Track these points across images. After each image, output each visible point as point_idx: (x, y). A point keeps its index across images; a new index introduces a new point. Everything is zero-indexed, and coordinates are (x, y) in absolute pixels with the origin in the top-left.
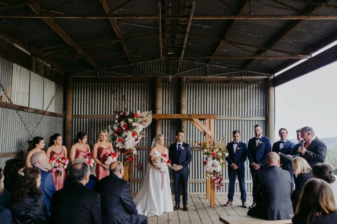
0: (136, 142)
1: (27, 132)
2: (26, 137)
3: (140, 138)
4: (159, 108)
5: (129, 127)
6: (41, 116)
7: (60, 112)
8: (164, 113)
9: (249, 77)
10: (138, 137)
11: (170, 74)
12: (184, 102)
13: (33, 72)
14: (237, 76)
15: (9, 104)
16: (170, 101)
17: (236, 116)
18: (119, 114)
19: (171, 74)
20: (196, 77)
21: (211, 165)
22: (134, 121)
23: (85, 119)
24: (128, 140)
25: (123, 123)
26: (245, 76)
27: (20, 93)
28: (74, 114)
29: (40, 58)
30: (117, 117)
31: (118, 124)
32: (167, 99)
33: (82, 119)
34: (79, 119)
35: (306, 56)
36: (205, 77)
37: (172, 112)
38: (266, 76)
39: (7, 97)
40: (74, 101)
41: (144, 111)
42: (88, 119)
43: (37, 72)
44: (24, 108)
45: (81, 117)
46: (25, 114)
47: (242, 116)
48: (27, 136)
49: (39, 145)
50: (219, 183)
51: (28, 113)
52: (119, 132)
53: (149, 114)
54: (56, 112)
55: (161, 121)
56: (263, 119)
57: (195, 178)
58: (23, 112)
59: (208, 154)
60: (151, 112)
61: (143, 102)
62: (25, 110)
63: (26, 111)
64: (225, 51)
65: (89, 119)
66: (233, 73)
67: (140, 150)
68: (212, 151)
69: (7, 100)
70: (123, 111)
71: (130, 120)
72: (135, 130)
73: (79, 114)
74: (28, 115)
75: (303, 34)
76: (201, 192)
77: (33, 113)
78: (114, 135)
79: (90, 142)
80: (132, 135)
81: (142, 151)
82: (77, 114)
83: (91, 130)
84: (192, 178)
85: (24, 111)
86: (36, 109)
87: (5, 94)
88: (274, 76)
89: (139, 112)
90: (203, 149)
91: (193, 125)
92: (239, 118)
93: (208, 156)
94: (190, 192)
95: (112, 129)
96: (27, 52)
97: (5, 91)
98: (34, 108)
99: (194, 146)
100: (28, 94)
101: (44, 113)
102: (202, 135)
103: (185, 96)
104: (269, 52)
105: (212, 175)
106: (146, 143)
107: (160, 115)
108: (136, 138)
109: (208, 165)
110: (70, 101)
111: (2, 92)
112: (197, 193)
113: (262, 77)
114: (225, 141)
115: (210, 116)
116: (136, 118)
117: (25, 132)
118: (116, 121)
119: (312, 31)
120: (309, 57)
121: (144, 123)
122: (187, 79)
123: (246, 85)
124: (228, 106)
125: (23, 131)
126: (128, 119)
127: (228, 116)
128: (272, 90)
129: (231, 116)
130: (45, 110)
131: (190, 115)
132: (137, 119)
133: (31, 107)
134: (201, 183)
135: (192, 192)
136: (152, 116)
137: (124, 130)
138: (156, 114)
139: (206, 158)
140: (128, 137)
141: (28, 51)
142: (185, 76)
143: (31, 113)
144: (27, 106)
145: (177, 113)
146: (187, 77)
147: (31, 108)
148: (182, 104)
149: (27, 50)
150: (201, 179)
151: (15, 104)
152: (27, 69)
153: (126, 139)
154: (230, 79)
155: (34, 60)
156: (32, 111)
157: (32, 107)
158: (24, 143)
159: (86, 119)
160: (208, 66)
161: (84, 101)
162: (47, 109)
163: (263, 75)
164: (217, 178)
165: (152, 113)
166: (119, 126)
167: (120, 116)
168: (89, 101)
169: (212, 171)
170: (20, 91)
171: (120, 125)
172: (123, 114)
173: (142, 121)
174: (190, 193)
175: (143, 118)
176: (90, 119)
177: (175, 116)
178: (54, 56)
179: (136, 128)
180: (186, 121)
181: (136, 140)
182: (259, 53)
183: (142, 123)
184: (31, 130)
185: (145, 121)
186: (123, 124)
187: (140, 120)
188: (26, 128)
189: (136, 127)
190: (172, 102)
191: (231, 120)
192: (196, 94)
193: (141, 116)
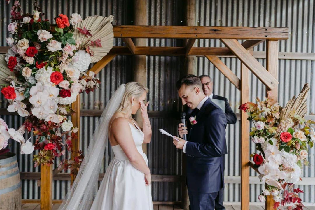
3: (77, 88)
5: (42, 55)
10: (70, 87)
16: (163, 21)
17: (296, 51)
21: (277, 166)
22: (55, 39)
24: (36, 94)
25: (24, 44)
30: (13, 28)
47: (307, 51)
53: (102, 26)
59: (265, 134)
60: (111, 18)
71: (44, 35)
80: (52, 81)
89: (76, 18)
92: (302, 55)
93: (266, 139)
102: (233, 87)
108: (66, 88)
109: (267, 167)
115: (270, 33)
118: (10, 40)
121: (92, 49)
126: (36, 33)
129: (286, 50)
132: (69, 34)
138: (124, 26)
140: (39, 84)
153: (33, 90)
171: (17, 49)
173: (86, 44)
175: (90, 35)
181: (64, 93)
183: (87, 48)
185: (96, 44)
186: (25, 47)
187: (80, 40)
190: (169, 22)
191: (285, 60)
192: (216, 7)
193: (83, 29)
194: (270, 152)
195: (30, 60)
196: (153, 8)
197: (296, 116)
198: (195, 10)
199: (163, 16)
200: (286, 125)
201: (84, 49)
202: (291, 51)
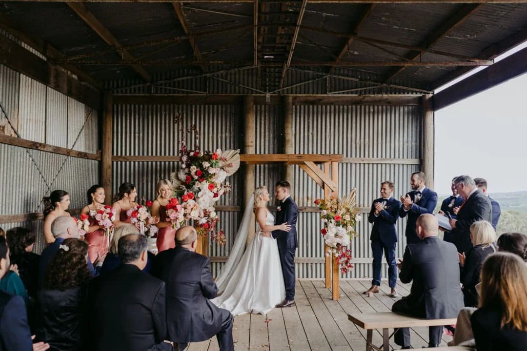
0: (215, 198)
1: (43, 183)
2: (42, 191)
3: (221, 192)
4: (250, 144)
5: (204, 175)
6: (65, 157)
7: (94, 151)
8: (258, 153)
9: (393, 95)
10: (218, 191)
11: (267, 91)
12: (291, 135)
13: (50, 88)
14: (374, 94)
15: (15, 138)
16: (267, 134)
17: (373, 157)
18: (188, 154)
19: (269, 92)
20: (308, 95)
21: (334, 235)
22: (211, 166)
23: (132, 163)
24: (202, 196)
25: (194, 169)
26: (386, 93)
27: (31, 121)
28: (115, 154)
29: (62, 65)
30: (185, 158)
31: (187, 170)
32: (263, 130)
33: (128, 163)
34: (124, 163)
35: (485, 61)
36: (323, 95)
37: (271, 152)
38: (421, 93)
39: (12, 127)
40: (115, 134)
41: (226, 150)
42: (137, 163)
43: (57, 88)
44: (38, 145)
45: (126, 159)
46: (39, 155)
47: (382, 157)
48: (44, 190)
49: (61, 203)
50: (347, 262)
51: (44, 152)
52: (189, 183)
53: (234, 156)
54: (87, 152)
55: (254, 165)
56: (416, 161)
57: (307, 256)
58: (37, 151)
59: (328, 217)
60: (238, 151)
61: (224, 136)
62: (39, 148)
63: (41, 150)
64: (356, 53)
65: (139, 162)
66: (368, 88)
67: (221, 212)
68: (336, 212)
69: (12, 133)
70: (193, 149)
71: (206, 164)
72: (213, 180)
73: (124, 154)
74: (44, 156)
75: (482, 26)
76: (316, 277)
77: (53, 153)
78: (181, 188)
79: (141, 199)
80: (209, 188)
81: (223, 213)
82: (119, 154)
83: (143, 180)
84: (303, 256)
85: (39, 150)
86: (57, 147)
87: (9, 122)
88: (433, 94)
89: (219, 152)
90: (321, 209)
91: (304, 171)
92: (377, 160)
93: (328, 220)
94: (299, 277)
95: (177, 177)
96: (41, 56)
97: (9, 117)
98: (53, 145)
99: (305, 205)
100: (44, 123)
101: (68, 153)
102: (319, 187)
103: (292, 125)
104: (426, 55)
105: (335, 251)
106: (229, 201)
107: (252, 156)
108: (215, 192)
109: (328, 235)
110: (109, 135)
111: (4, 120)
112: (310, 279)
113: (415, 95)
114: (355, 197)
115: (332, 158)
116: (214, 161)
117: (40, 182)
118: (184, 166)
119: (495, 21)
120: (490, 63)
121: (227, 169)
122: (295, 98)
123: (389, 107)
124: (360, 142)
125: (38, 182)
126: (202, 163)
127: (360, 157)
128: (429, 115)
129: (364, 157)
130: (70, 147)
131: (300, 155)
132: (217, 162)
133: (48, 143)
134: (316, 264)
135: (303, 277)
136: (241, 158)
137: (196, 180)
138: (246, 155)
139: (326, 224)
140: (202, 191)
141: (44, 54)
142: (292, 93)
143: (49, 153)
144: (43, 142)
145: (279, 153)
146: (295, 95)
147: (48, 145)
148: (287, 139)
149: (41, 53)
150: (316, 256)
151: (25, 138)
152: (42, 83)
153: (200, 194)
154: (364, 97)
155: (52, 67)
156: (50, 150)
157: (51, 144)
158: (39, 200)
159: (134, 162)
160: (328, 77)
161: (130, 133)
162: (73, 146)
163: (416, 93)
164: (343, 255)
165: (239, 153)
166: (189, 174)
167: (189, 158)
168: (139, 133)
169: (335, 244)
170: (31, 118)
171: (189, 171)
172: (194, 155)
173: (224, 166)
174: (299, 279)
175: (226, 160)
176: (141, 163)
177: (277, 158)
178: (83, 61)
179: (216, 176)
180: (293, 165)
181: (216, 195)
182: (410, 56)
183: (225, 169)
184: (50, 180)
185: (230, 166)
186: (195, 171)
187: (221, 164)
188: (42, 177)
189: (214, 174)
190: (271, 135)
191: (364, 164)
192: (308, 123)
193: (223, 157)
194: (330, 227)
195: (196, 177)
196: (258, 124)
197: (348, 207)
198: (292, 127)
199: (267, 130)
200: (340, 213)
201: (223, 169)
202: (369, 157)
